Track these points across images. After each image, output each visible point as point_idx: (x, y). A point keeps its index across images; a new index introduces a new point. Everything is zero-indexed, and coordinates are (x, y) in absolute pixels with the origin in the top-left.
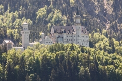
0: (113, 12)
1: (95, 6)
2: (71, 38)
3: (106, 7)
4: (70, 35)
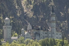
1: (17, 10)
2: (46, 35)
3: (25, 11)
4: (46, 32)
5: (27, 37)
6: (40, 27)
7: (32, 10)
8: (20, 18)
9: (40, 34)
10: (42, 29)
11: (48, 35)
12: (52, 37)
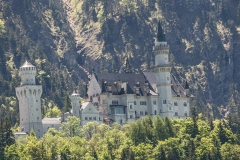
0: (104, 52)
1: (54, 37)
2: (144, 108)
3: (79, 40)
4: (143, 99)
5: (88, 115)
6: (124, 86)
7: (99, 37)
8: (64, 61)
9: (125, 107)
10: (130, 91)
11: (150, 108)
12: (161, 112)
